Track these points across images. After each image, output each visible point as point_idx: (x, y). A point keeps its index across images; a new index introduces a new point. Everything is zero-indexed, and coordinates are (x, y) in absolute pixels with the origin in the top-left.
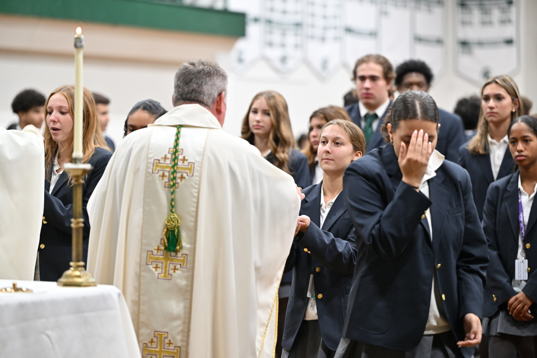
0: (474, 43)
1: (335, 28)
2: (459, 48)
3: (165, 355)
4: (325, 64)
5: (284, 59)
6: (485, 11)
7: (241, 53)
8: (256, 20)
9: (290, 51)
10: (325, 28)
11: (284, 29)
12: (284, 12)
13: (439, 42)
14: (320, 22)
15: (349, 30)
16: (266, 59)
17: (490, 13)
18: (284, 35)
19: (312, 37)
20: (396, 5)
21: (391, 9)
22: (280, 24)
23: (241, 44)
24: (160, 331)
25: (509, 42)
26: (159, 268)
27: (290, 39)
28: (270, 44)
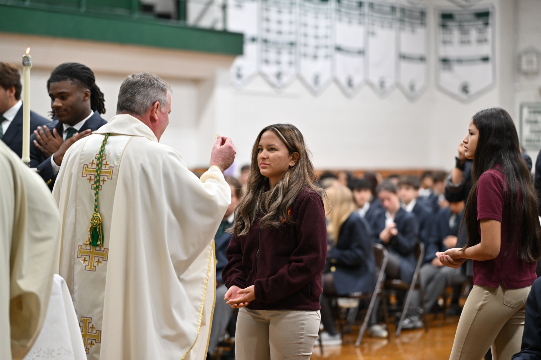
0: (454, 61)
1: (327, 47)
2: (440, 65)
3: (89, 338)
4: (316, 80)
5: (279, 75)
6: (464, 31)
7: (239, 69)
8: (253, 40)
9: (285, 67)
10: (317, 47)
11: (278, 47)
12: (280, 33)
13: (422, 59)
14: (312, 42)
15: (339, 49)
16: (263, 75)
17: (468, 33)
18: (279, 53)
19: (305, 55)
20: (382, 26)
21: (378, 29)
22: (275, 43)
23: (239, 62)
24: (85, 316)
25: (485, 59)
26: (87, 260)
27: (285, 57)
28: (267, 62)
